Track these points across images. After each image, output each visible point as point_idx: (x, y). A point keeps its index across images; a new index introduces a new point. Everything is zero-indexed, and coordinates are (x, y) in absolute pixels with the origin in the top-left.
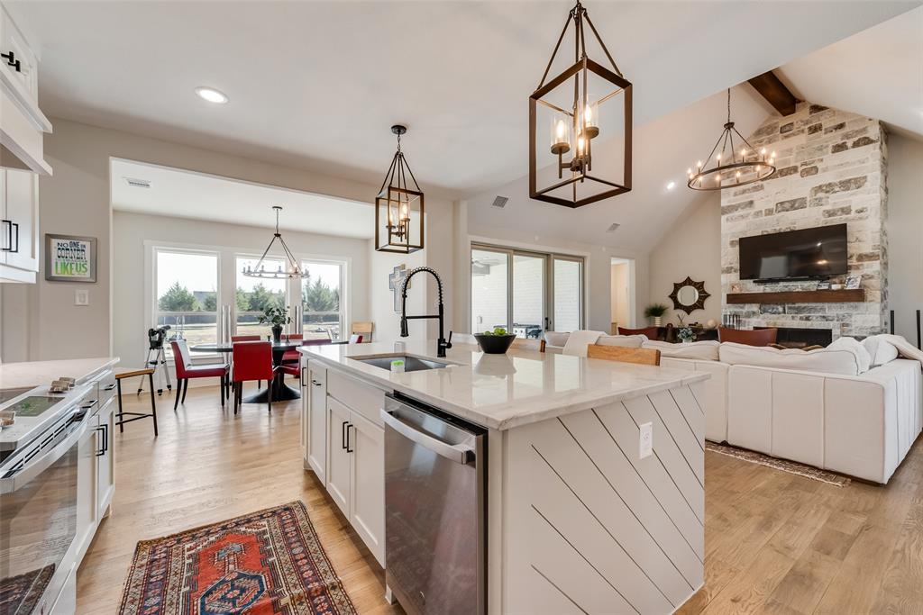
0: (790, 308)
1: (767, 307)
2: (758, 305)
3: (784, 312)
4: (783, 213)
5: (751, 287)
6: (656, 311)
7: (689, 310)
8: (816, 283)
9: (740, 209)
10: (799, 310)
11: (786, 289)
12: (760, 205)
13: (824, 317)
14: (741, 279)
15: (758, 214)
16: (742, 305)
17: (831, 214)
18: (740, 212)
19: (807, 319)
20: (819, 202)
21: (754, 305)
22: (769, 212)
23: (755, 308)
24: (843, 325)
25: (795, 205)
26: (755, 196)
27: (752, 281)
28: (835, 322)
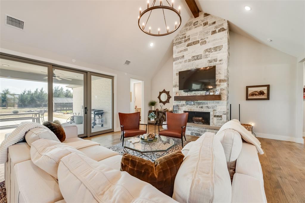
0: (196, 103)
1: (188, 102)
2: (185, 101)
3: (194, 105)
4: (194, 61)
5: (183, 94)
6: (153, 104)
7: (164, 103)
8: (205, 92)
9: (179, 59)
10: (199, 104)
11: (195, 95)
12: (186, 58)
13: (207, 107)
14: (179, 90)
15: (185, 61)
16: (180, 101)
17: (210, 62)
18: (180, 60)
19: (202, 107)
20: (206, 57)
21: (184, 101)
22: (190, 60)
23: (184, 102)
24: (214, 110)
25: (198, 58)
26: (185, 53)
27: (183, 91)
28: (211, 109)
